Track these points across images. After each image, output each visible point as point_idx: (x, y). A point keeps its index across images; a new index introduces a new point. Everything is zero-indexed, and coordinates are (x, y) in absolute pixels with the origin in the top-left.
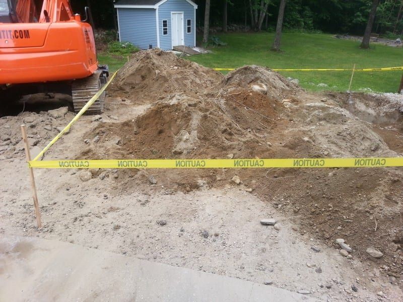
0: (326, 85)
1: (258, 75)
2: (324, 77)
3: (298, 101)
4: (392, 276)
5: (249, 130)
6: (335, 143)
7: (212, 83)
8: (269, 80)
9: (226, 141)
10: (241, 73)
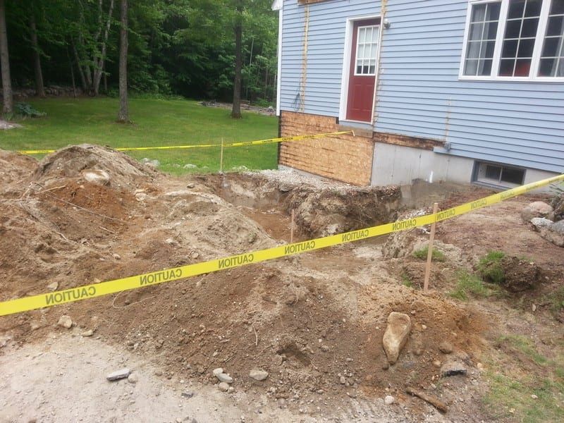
0: (194, 166)
1: (92, 158)
2: (192, 156)
3: (156, 191)
4: (281, 397)
5: (83, 241)
6: (206, 241)
7: (20, 174)
8: (110, 164)
9: (44, 264)
10: (65, 156)
